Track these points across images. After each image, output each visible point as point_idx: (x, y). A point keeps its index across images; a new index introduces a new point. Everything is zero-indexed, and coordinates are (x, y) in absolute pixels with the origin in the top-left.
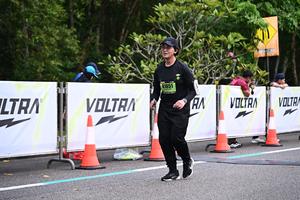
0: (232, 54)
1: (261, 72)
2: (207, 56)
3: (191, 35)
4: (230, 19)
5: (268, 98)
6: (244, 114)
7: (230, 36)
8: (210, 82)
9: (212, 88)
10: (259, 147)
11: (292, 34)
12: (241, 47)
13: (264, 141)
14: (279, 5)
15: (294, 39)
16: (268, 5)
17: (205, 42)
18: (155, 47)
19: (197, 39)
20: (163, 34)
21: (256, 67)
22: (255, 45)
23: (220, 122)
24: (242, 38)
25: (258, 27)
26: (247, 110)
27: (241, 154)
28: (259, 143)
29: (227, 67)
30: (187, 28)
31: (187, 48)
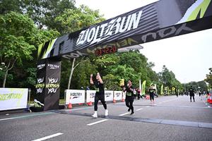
1: (121, 89)
4: (116, 79)
8: (112, 90)
10: (121, 102)
14: (124, 77)
16: (122, 77)
22: (120, 84)
24: (118, 82)
27: (118, 103)
30: (108, 81)
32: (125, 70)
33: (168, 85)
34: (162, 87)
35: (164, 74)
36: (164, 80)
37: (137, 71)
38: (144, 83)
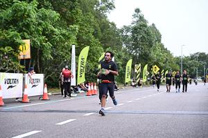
0: (7, 57)
1: (21, 67)
4: (6, 39)
5: (24, 79)
6: (11, 87)
7: (6, 48)
10: (19, 104)
11: (37, 49)
12: (11, 54)
13: (22, 100)
14: (31, 34)
15: (38, 51)
16: (26, 34)
21: (19, 64)
22: (18, 53)
24: (12, 49)
25: (20, 44)
26: (13, 85)
28: (19, 101)
29: (4, 63)
32: (34, 15)
33: (144, 59)
34: (129, 63)
35: (135, 30)
36: (136, 46)
37: (67, 20)
38: (85, 52)
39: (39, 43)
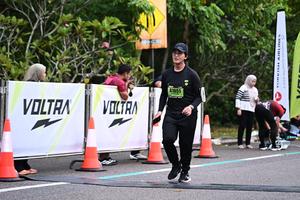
0: (107, 45)
1: (144, 69)
2: (75, 46)
3: (55, 18)
7: (105, 21)
8: (78, 80)
9: (81, 87)
11: (185, 21)
12: (119, 36)
15: (186, 28)
17: (73, 28)
18: (7, 33)
19: (63, 24)
20: (19, 16)
21: (138, 63)
22: (136, 34)
23: (90, 131)
24: (120, 24)
25: (141, 11)
26: (125, 116)
27: (115, 173)
29: (101, 60)
30: (50, 9)
31: (49, 35)
39: (189, 8)
